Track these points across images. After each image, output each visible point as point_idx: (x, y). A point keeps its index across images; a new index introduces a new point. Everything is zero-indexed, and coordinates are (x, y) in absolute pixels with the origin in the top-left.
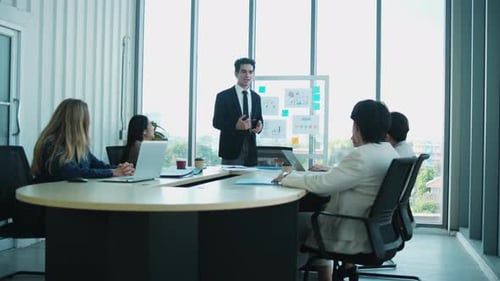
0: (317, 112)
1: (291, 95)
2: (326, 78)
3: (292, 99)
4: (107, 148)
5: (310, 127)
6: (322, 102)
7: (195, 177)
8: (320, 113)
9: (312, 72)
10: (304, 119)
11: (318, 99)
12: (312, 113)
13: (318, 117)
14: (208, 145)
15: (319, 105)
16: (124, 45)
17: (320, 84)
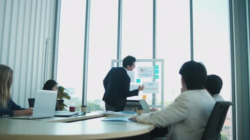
0: (157, 80)
1: (142, 70)
2: (162, 61)
3: (143, 73)
4: (29, 99)
5: (153, 89)
6: (160, 74)
7: (79, 116)
8: (159, 81)
9: (154, 57)
10: (149, 84)
11: (158, 73)
12: (154, 81)
13: (158, 83)
14: (98, 104)
15: (158, 76)
16: (47, 43)
17: (158, 64)
